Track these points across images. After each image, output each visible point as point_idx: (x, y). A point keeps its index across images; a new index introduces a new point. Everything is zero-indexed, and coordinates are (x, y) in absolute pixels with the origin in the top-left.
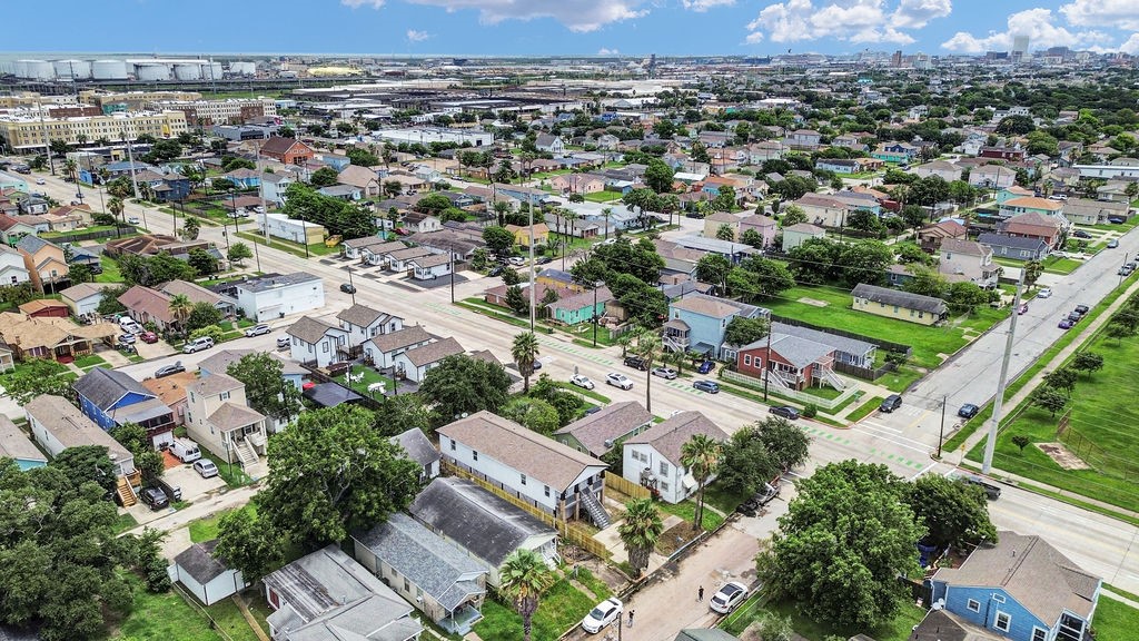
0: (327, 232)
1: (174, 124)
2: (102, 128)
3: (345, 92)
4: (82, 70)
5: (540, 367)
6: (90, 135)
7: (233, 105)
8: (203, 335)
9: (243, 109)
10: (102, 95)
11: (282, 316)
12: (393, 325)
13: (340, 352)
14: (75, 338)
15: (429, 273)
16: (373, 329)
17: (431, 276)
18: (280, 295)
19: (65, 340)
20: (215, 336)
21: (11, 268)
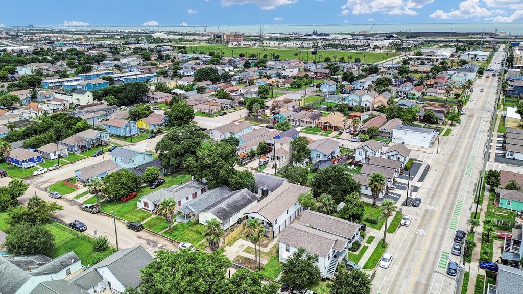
8: (360, 137)
11: (403, 143)
12: (399, 158)
13: (367, 158)
14: (330, 124)
16: (388, 156)
19: (326, 123)
20: (363, 139)
21: (367, 100)
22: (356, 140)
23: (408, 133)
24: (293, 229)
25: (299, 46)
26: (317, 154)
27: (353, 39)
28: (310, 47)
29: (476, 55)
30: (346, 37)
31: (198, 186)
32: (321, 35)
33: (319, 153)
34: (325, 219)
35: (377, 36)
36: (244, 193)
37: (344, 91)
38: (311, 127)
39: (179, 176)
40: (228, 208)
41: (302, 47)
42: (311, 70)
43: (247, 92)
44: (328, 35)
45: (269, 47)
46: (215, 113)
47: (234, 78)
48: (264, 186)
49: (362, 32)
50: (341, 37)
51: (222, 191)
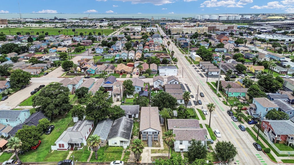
0: (202, 59)
1: (205, 30)
2: (189, 30)
3: (265, 24)
4: (207, 17)
5: (201, 104)
6: (185, 32)
7: (226, 26)
8: (144, 75)
9: (228, 27)
10: (200, 23)
11: (165, 75)
12: (176, 83)
13: (160, 86)
14: (124, 70)
15: (211, 73)
16: (170, 82)
17: (211, 74)
18: (166, 70)
19: (122, 70)
20: (146, 76)
21: (131, 56)
22: (143, 77)
23: (167, 70)
24: (178, 131)
25: (54, 27)
26: (137, 88)
27: (82, 22)
28: (61, 27)
29: (153, 29)
30: (77, 21)
31: (89, 123)
32: (60, 19)
33: (138, 87)
34: (181, 121)
35: (95, 20)
36: (125, 119)
37: (109, 52)
38: (112, 74)
39: (59, 120)
40: (125, 131)
41: (57, 27)
42: (77, 41)
43: (50, 57)
44: (65, 20)
45: (32, 27)
46: (39, 74)
47: (31, 49)
48: (128, 112)
49: (84, 18)
50: (74, 21)
51: (108, 122)
